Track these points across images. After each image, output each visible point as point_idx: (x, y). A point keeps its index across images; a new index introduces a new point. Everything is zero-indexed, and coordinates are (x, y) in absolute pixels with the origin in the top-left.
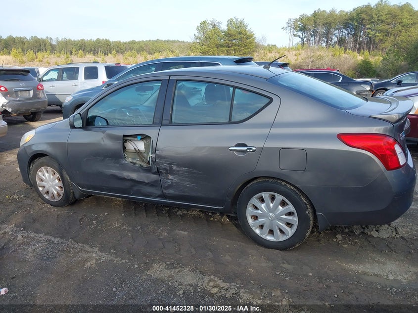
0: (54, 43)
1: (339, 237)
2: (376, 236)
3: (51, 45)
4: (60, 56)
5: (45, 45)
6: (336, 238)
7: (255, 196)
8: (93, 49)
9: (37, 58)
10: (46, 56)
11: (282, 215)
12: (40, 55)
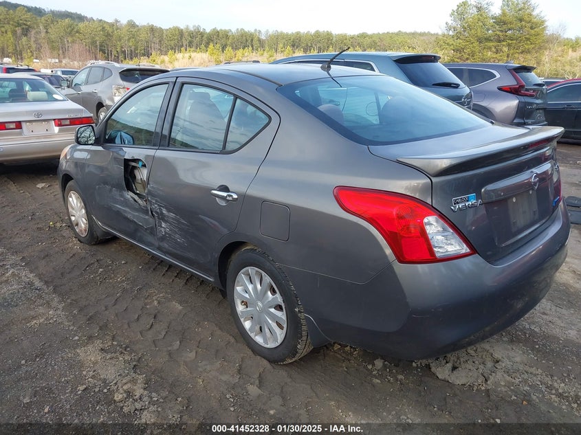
0: (263, 37)
1: (379, 363)
2: (443, 378)
3: (259, 40)
4: (262, 54)
5: (252, 40)
6: (374, 365)
7: (242, 271)
8: (309, 45)
9: (235, 57)
10: (246, 54)
11: (271, 307)
12: (240, 52)
